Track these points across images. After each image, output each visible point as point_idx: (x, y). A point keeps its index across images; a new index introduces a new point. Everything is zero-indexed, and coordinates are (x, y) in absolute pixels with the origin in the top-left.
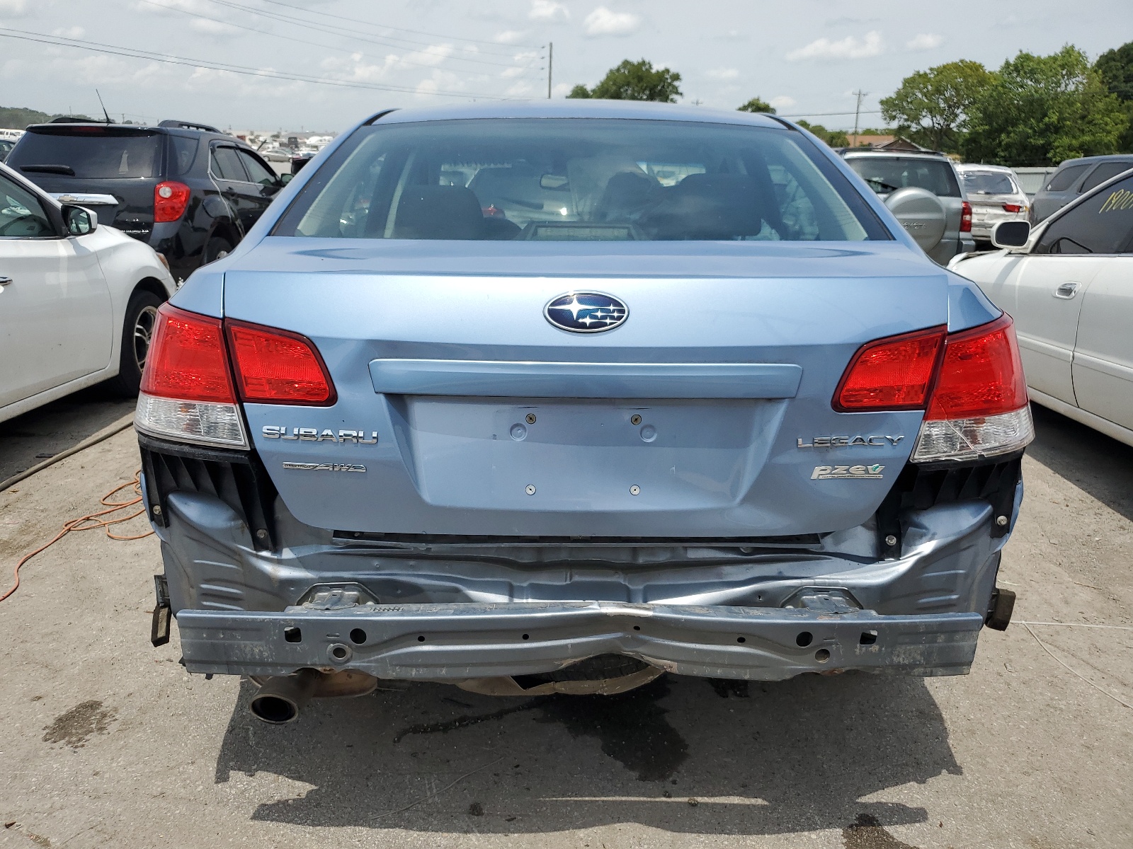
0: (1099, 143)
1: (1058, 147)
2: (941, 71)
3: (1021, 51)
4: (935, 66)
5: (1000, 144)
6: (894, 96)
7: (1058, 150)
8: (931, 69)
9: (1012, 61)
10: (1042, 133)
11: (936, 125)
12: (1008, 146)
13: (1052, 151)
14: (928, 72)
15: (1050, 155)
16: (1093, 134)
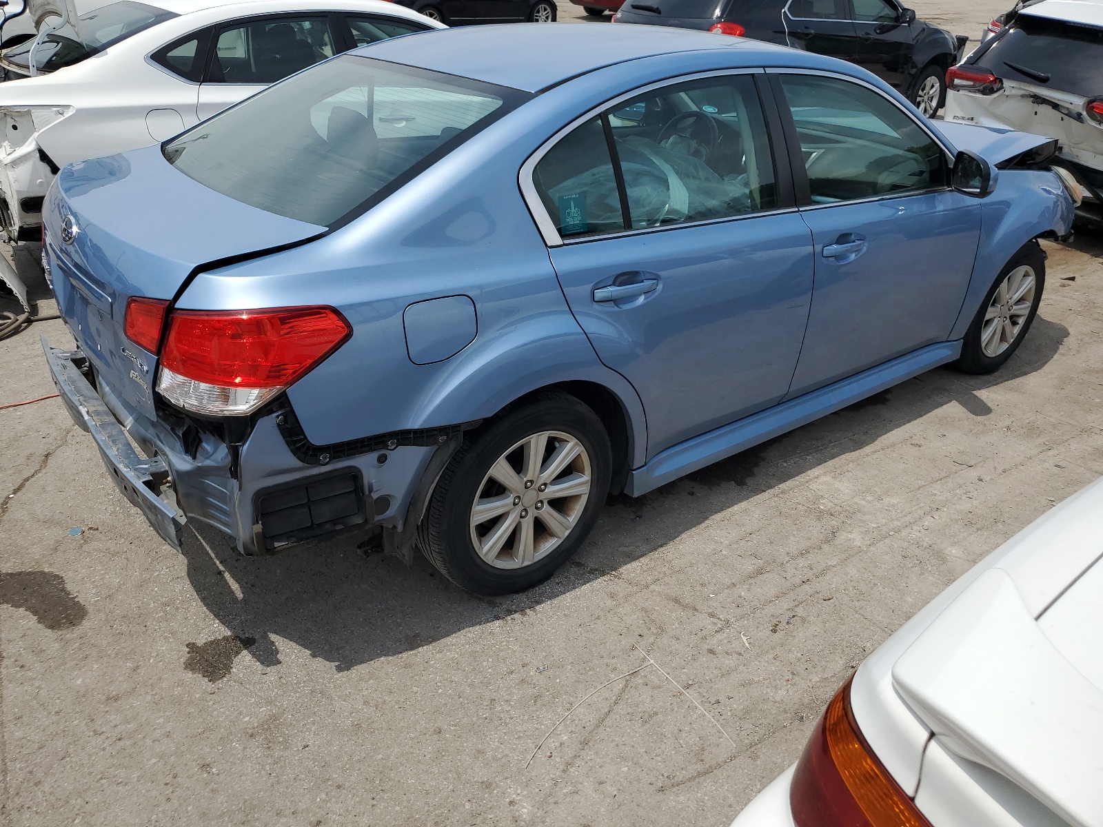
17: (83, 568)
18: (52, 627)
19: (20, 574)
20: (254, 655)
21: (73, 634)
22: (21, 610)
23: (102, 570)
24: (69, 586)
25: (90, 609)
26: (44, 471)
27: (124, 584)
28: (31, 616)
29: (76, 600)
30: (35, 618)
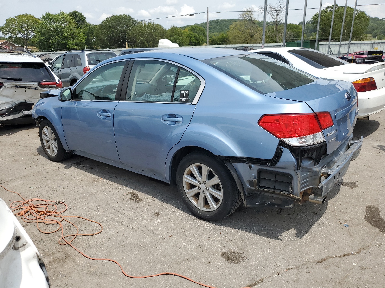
0: (81, 42)
1: (69, 44)
2: (19, 17)
3: (46, 12)
4: (17, 15)
5: (50, 43)
6: (3, 26)
7: (69, 45)
8: (15, 16)
9: (44, 15)
10: (63, 39)
11: (24, 37)
12: (53, 44)
13: (68, 45)
14: (14, 17)
15: (67, 46)
16: (78, 40)
17: (356, 216)
18: (378, 209)
19: (375, 226)
20: (343, 181)
21: (375, 205)
22: (382, 217)
23: (352, 212)
24: (365, 214)
25: (365, 206)
26: (330, 255)
27: (350, 205)
28: (381, 214)
29: (366, 210)
30: (380, 213)
